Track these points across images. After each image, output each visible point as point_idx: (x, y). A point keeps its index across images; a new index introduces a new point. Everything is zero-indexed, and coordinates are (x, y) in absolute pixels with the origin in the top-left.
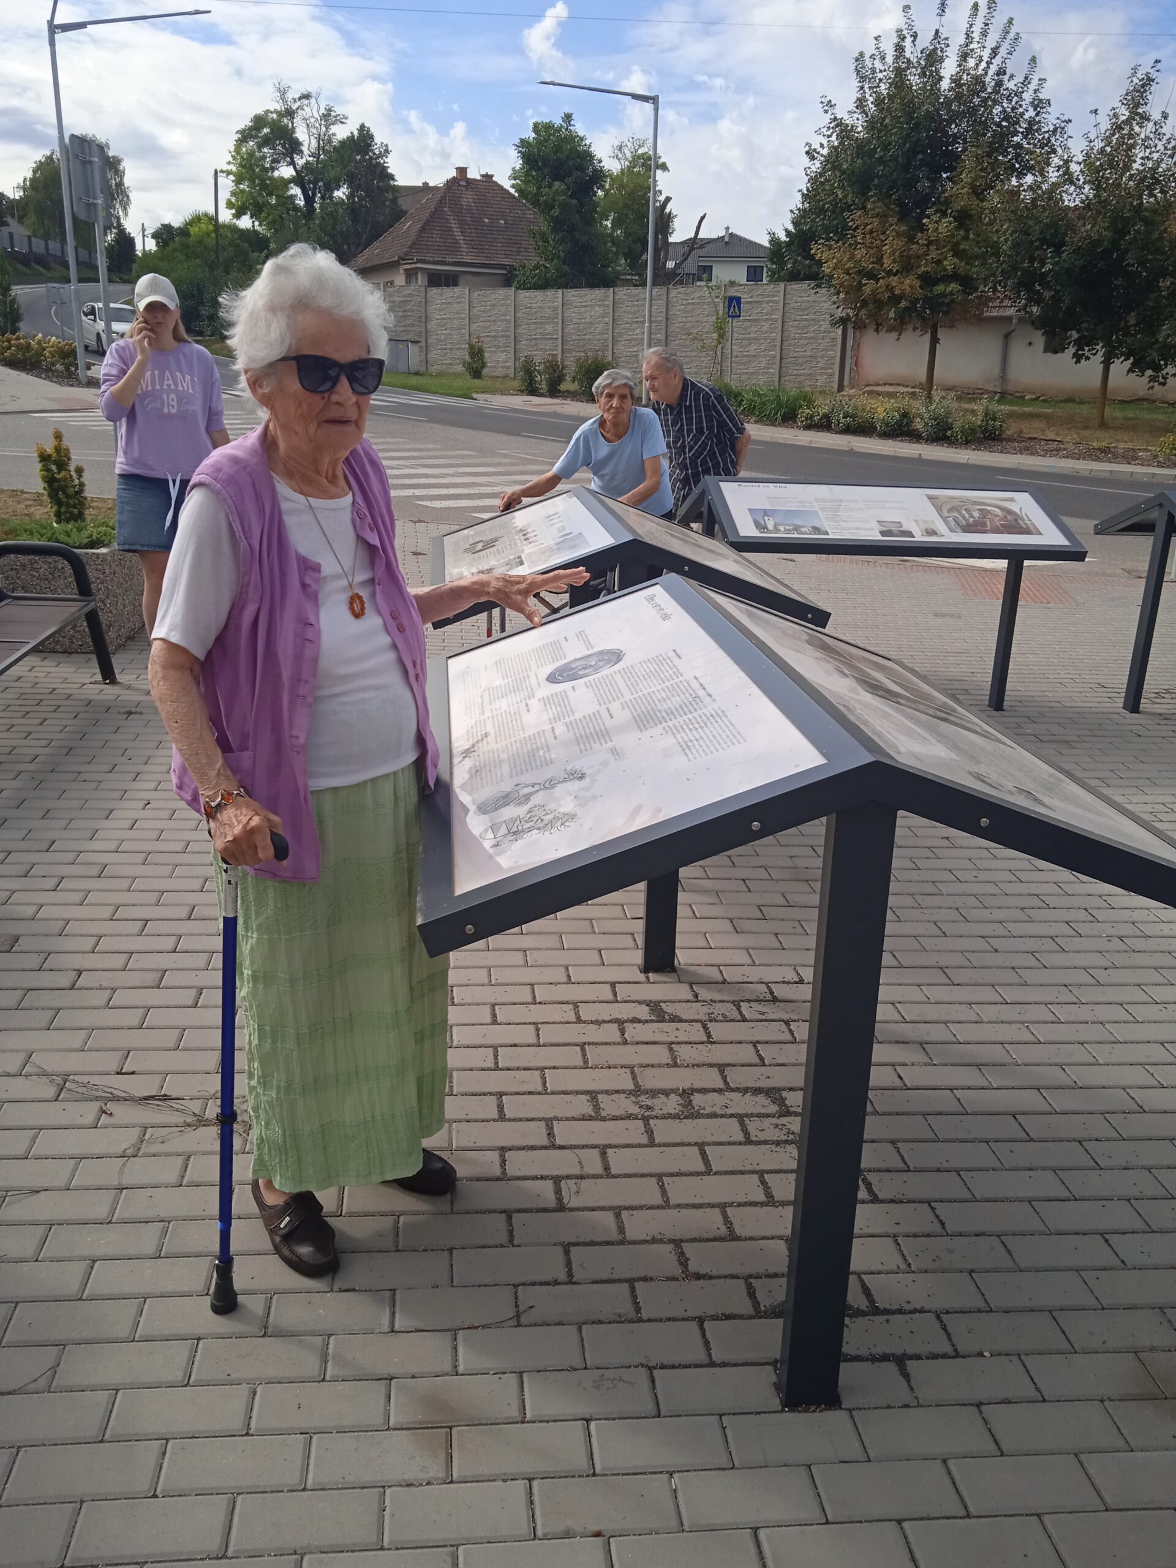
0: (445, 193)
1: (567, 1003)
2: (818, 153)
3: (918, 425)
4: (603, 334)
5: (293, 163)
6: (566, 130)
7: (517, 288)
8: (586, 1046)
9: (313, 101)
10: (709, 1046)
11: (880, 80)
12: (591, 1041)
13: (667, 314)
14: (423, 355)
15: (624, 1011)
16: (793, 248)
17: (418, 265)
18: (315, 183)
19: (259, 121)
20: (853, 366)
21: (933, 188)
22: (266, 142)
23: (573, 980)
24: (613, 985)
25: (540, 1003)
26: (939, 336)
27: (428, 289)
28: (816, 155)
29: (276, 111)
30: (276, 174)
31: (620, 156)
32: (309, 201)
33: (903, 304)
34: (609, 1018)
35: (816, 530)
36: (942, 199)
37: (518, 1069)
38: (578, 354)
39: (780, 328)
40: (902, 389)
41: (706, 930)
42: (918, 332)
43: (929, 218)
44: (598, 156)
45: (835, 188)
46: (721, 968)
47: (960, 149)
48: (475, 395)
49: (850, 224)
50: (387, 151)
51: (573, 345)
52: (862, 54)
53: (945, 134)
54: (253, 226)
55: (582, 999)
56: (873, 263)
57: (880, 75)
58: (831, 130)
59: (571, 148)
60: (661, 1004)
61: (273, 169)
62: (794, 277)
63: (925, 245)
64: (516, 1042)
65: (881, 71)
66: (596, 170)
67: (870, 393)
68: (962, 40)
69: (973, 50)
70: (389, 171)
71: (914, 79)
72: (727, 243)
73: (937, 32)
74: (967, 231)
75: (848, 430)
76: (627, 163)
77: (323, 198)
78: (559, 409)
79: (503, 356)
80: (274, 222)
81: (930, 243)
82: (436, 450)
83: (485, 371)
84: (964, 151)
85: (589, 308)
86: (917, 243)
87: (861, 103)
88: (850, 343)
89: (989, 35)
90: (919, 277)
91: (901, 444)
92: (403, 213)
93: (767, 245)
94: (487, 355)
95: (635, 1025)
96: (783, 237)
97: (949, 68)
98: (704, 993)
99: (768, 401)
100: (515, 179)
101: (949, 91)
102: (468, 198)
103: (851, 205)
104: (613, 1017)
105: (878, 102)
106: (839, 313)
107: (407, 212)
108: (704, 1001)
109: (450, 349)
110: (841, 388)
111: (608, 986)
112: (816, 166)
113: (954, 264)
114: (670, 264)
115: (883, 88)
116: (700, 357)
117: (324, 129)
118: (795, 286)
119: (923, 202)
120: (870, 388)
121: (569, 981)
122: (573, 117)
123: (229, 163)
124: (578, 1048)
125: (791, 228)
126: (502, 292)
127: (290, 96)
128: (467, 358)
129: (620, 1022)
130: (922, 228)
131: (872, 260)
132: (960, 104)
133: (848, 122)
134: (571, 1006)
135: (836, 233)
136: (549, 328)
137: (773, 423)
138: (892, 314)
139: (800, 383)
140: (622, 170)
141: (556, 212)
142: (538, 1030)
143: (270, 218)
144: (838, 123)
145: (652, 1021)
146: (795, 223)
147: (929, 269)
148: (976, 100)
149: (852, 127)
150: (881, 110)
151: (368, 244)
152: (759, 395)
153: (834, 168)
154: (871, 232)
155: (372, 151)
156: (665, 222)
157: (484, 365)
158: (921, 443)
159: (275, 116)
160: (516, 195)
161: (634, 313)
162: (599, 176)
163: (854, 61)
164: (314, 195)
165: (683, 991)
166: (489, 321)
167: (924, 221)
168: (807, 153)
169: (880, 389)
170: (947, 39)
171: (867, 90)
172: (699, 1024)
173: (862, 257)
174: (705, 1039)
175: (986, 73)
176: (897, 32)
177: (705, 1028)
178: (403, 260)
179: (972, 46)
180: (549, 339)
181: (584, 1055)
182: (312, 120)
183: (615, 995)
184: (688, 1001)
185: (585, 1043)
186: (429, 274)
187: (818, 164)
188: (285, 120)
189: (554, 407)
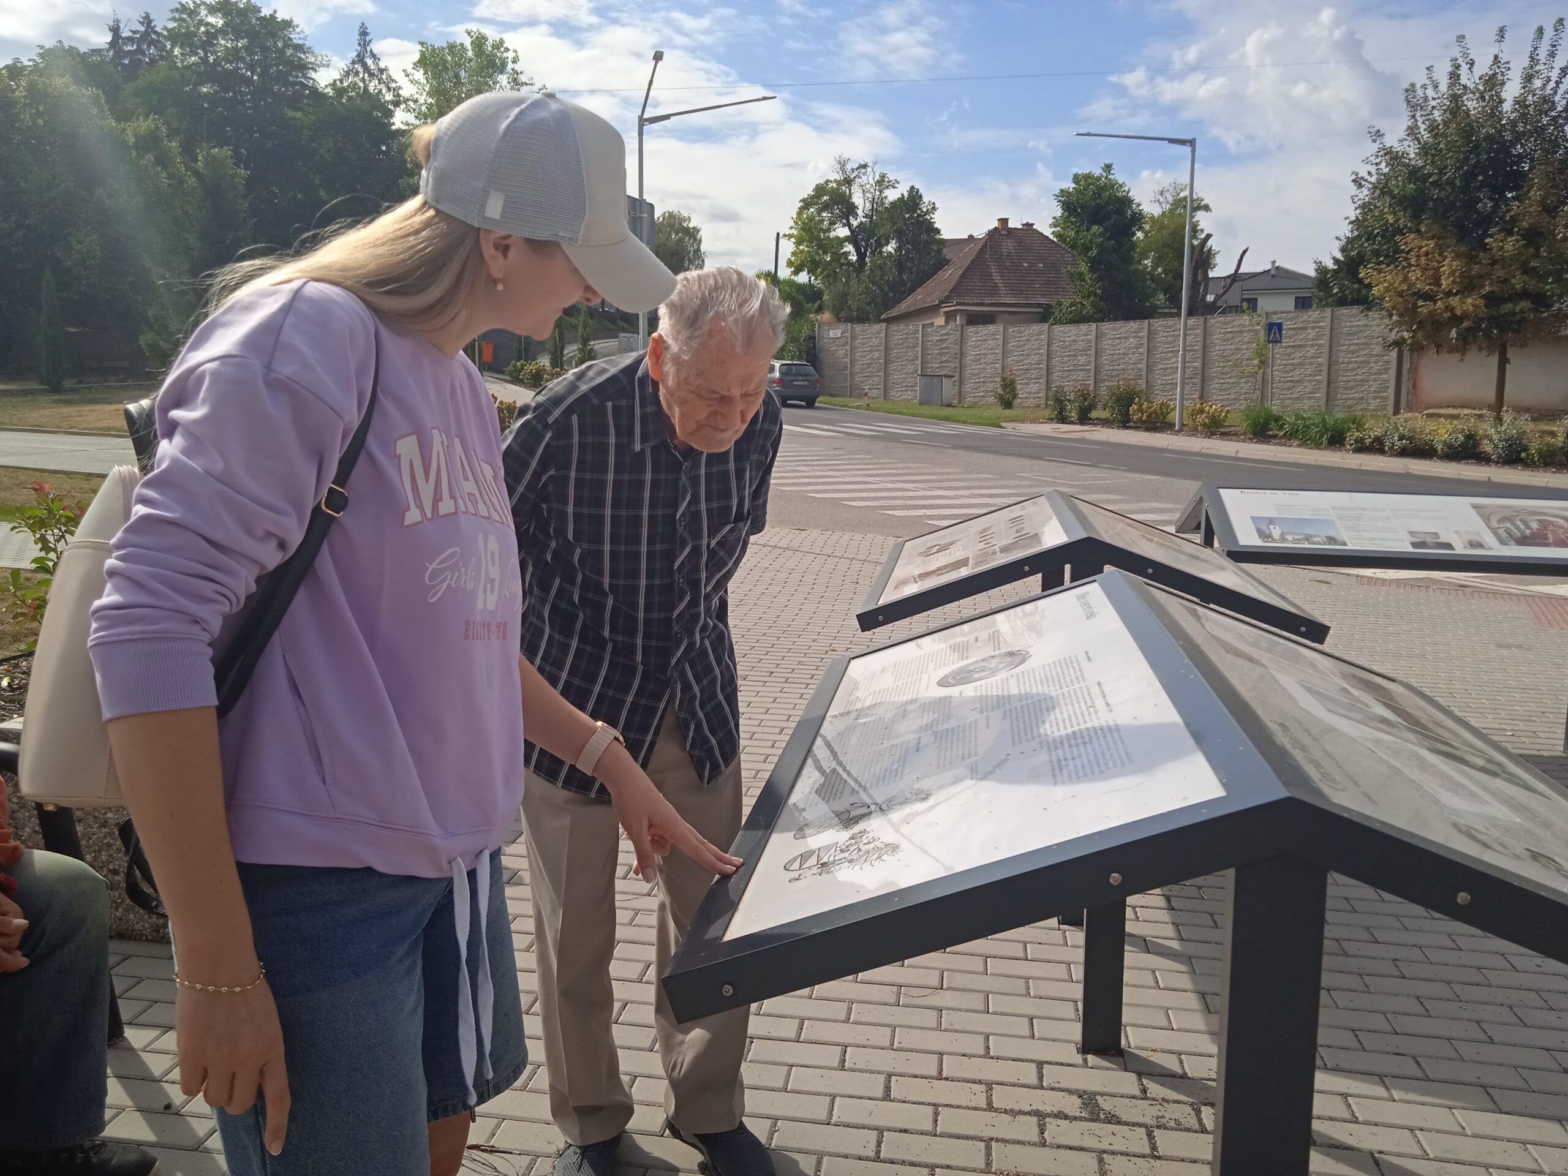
0: (986, 242)
1: (980, 1082)
2: (1366, 181)
3: (1487, 447)
4: (1137, 364)
5: (849, 225)
6: (1106, 178)
7: (1052, 324)
8: (993, 1143)
9: (869, 170)
10: (1152, 1161)
11: (1433, 108)
12: (1000, 1136)
13: (1204, 343)
14: (957, 388)
15: (1049, 1102)
16: (1341, 275)
17: (957, 308)
18: (867, 241)
19: (820, 190)
20: (1411, 389)
21: (1496, 207)
22: (826, 207)
23: (992, 1054)
24: (1040, 1065)
25: (946, 1079)
26: (1508, 356)
27: (965, 327)
28: (1363, 183)
29: (835, 181)
30: (832, 234)
31: (1161, 200)
32: (861, 256)
33: (1466, 324)
34: (1027, 1109)
35: (1331, 540)
36: (1507, 218)
37: (903, 1163)
38: (1111, 384)
39: (1328, 352)
40: (1466, 411)
41: (1169, 1006)
42: (1485, 353)
43: (1493, 237)
44: (1137, 201)
45: (1385, 213)
46: (1183, 1057)
47: (1526, 169)
48: (1003, 424)
49: (1403, 247)
50: (934, 208)
51: (1106, 375)
52: (1413, 85)
53: (1511, 156)
54: (810, 281)
55: (998, 1079)
56: (1430, 284)
57: (1434, 103)
58: (1380, 159)
59: (1110, 195)
60: (1098, 1097)
61: (828, 230)
62: (1342, 302)
63: (1489, 264)
64: (907, 1127)
65: (1434, 99)
66: (1134, 214)
67: (1430, 416)
68: (1526, 63)
69: (1539, 71)
70: (936, 226)
71: (1471, 104)
72: (1273, 276)
73: (1496, 57)
74: (1538, 249)
75: (1403, 453)
76: (1168, 206)
77: (873, 253)
78: (1087, 436)
79: (1035, 387)
80: (828, 276)
81: (1494, 262)
82: (956, 473)
83: (1017, 402)
84: (1531, 169)
85: (1123, 340)
86: (1480, 263)
87: (1412, 131)
88: (1406, 366)
89: (1557, 57)
90: (1483, 297)
91: (1467, 467)
92: (947, 262)
93: (1313, 274)
94: (1019, 387)
95: (1060, 1122)
96: (1330, 265)
97: (1511, 91)
98: (1155, 1089)
99: (1314, 424)
100: (1055, 226)
101: (1512, 113)
102: (1008, 246)
103: (1403, 229)
104: (1034, 1108)
105: (1433, 128)
106: (1393, 336)
107: (950, 261)
108: (1154, 1099)
109: (984, 382)
110: (1396, 412)
111: (1033, 1066)
112: (1364, 194)
113: (1524, 282)
114: (1210, 298)
115: (1437, 115)
116: (1240, 383)
117: (878, 193)
118: (1344, 311)
119: (1486, 221)
120: (1431, 411)
121: (987, 1055)
122: (1113, 166)
123: (791, 228)
124: (982, 1145)
125: (1339, 256)
126: (1036, 328)
127: (849, 167)
128: (1000, 391)
129: (1040, 1115)
130: (1484, 247)
131: (1428, 282)
132: (1525, 124)
133: (1398, 149)
134: (983, 1088)
135: (1387, 256)
136: (1082, 359)
137: (1318, 446)
138: (1453, 333)
139: (1350, 406)
140: (1164, 213)
141: (1094, 253)
142: (936, 1114)
143: (826, 272)
144: (1388, 152)
145: (1081, 1119)
146: (1343, 250)
147: (1495, 288)
148: (1545, 120)
149: (1403, 153)
150: (1436, 136)
151: (913, 290)
152: (1303, 418)
153: (1383, 193)
154: (1427, 254)
155: (920, 209)
156: (1203, 258)
157: (1015, 396)
158: (1490, 466)
159: (834, 185)
160: (1055, 240)
161: (1170, 343)
162: (1137, 219)
163: (1403, 92)
164: (866, 250)
165: (1128, 1082)
166: (1022, 355)
167: (1487, 241)
168: (1354, 181)
169: (1442, 411)
170: (1508, 63)
171: (1419, 119)
172: (1143, 1130)
173: (1417, 279)
174: (1148, 1151)
175: (1555, 93)
176: (1452, 61)
177: (1150, 1136)
178: (943, 303)
179: (1537, 68)
180: (1081, 370)
181: (988, 1154)
182: (868, 186)
183: (1041, 1078)
184: (1133, 1097)
185: (992, 1139)
186: (967, 315)
187: (1365, 191)
188: (843, 187)
189: (1083, 434)
